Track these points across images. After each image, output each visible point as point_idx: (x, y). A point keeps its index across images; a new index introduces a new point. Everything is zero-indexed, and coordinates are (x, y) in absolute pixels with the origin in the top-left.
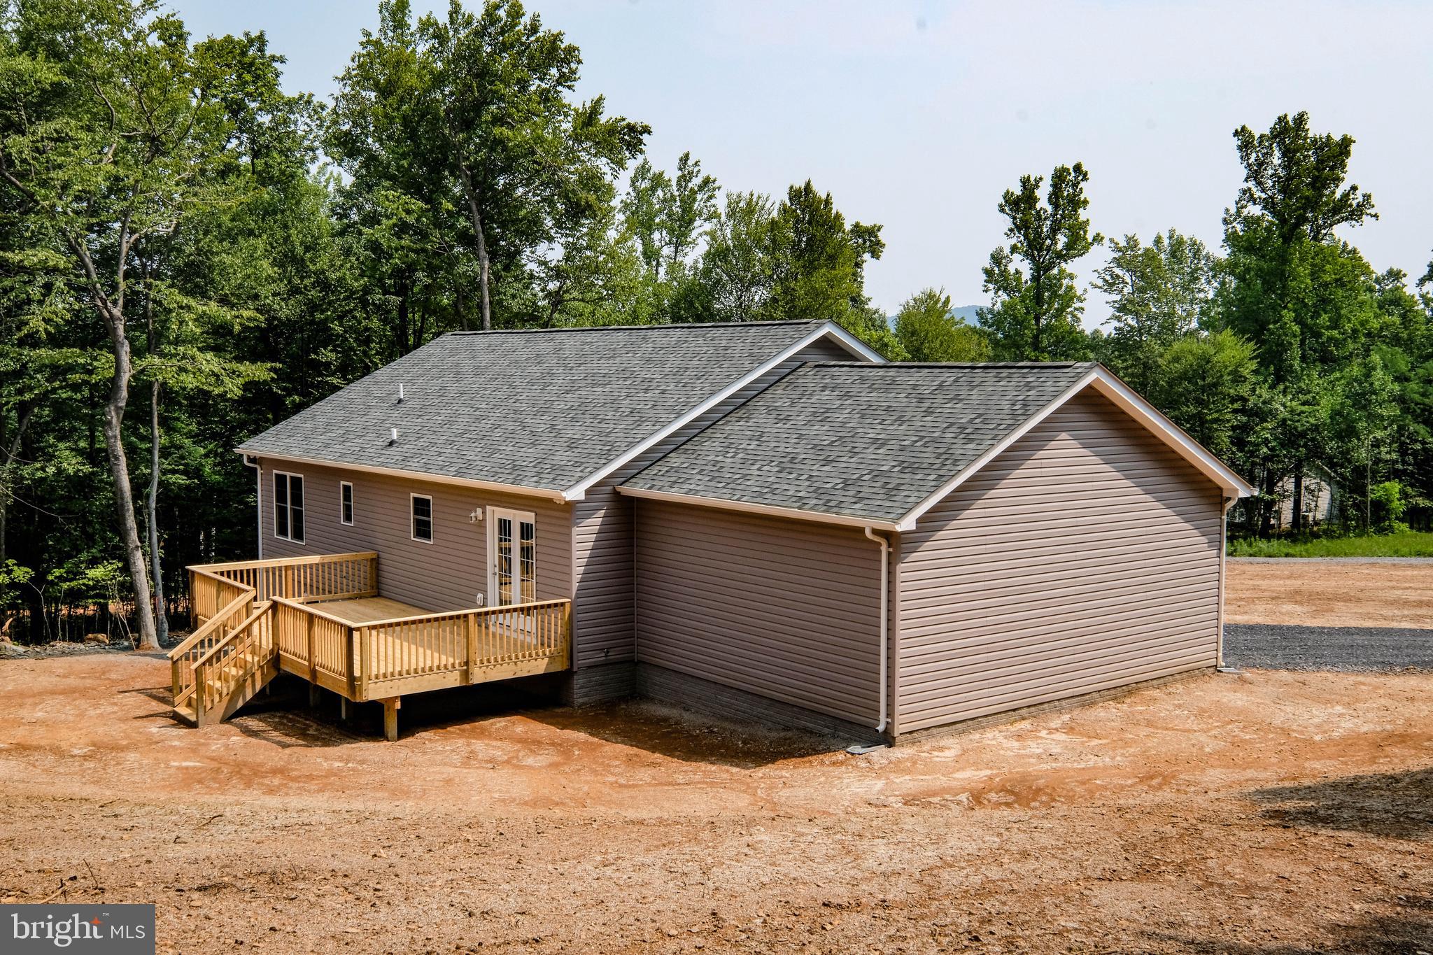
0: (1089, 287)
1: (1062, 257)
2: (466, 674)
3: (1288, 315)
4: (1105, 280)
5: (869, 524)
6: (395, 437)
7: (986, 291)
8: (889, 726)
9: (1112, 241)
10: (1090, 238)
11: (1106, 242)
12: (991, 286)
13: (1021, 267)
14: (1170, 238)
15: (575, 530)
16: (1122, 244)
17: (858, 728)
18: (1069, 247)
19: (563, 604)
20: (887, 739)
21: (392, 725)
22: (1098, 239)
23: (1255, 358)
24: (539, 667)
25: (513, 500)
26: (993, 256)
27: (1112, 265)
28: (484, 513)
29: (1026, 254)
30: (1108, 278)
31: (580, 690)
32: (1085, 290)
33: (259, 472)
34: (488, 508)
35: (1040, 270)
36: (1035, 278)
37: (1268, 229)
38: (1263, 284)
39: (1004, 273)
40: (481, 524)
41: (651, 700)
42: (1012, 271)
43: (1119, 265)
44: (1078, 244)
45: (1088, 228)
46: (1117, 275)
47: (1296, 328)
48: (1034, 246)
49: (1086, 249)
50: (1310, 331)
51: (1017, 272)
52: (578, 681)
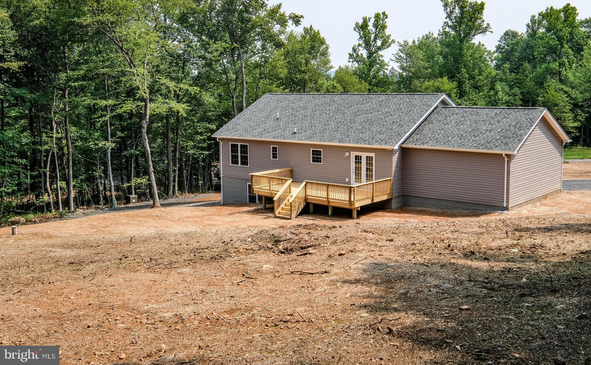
0: (390, 60)
1: (379, 49)
2: (373, 200)
3: (464, 70)
4: (396, 57)
5: (504, 153)
6: (296, 131)
7: (349, 62)
8: (507, 206)
9: (398, 42)
10: (390, 41)
11: (396, 43)
12: (351, 60)
13: (363, 52)
14: (418, 41)
15: (394, 158)
16: (402, 43)
17: (495, 207)
18: (382, 45)
19: (391, 179)
20: (507, 209)
21: (355, 214)
22: (393, 41)
23: (456, 88)
24: (385, 198)
25: (362, 149)
26: (353, 48)
27: (399, 52)
28: (350, 154)
29: (365, 48)
30: (397, 57)
31: (394, 204)
32: (389, 62)
33: (221, 143)
34: (352, 152)
35: (370, 55)
36: (369, 57)
37: (454, 37)
38: (453, 59)
39: (357, 55)
40: (349, 157)
41: (409, 206)
42: (360, 54)
43: (402, 52)
44: (386, 44)
45: (390, 38)
46: (401, 56)
47: (467, 76)
48: (367, 45)
49: (389, 46)
50: (472, 77)
51: (361, 54)
52: (393, 201)
